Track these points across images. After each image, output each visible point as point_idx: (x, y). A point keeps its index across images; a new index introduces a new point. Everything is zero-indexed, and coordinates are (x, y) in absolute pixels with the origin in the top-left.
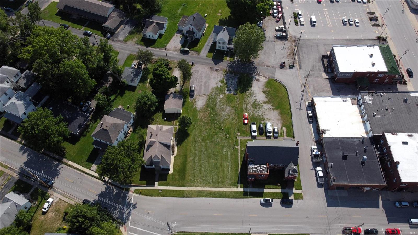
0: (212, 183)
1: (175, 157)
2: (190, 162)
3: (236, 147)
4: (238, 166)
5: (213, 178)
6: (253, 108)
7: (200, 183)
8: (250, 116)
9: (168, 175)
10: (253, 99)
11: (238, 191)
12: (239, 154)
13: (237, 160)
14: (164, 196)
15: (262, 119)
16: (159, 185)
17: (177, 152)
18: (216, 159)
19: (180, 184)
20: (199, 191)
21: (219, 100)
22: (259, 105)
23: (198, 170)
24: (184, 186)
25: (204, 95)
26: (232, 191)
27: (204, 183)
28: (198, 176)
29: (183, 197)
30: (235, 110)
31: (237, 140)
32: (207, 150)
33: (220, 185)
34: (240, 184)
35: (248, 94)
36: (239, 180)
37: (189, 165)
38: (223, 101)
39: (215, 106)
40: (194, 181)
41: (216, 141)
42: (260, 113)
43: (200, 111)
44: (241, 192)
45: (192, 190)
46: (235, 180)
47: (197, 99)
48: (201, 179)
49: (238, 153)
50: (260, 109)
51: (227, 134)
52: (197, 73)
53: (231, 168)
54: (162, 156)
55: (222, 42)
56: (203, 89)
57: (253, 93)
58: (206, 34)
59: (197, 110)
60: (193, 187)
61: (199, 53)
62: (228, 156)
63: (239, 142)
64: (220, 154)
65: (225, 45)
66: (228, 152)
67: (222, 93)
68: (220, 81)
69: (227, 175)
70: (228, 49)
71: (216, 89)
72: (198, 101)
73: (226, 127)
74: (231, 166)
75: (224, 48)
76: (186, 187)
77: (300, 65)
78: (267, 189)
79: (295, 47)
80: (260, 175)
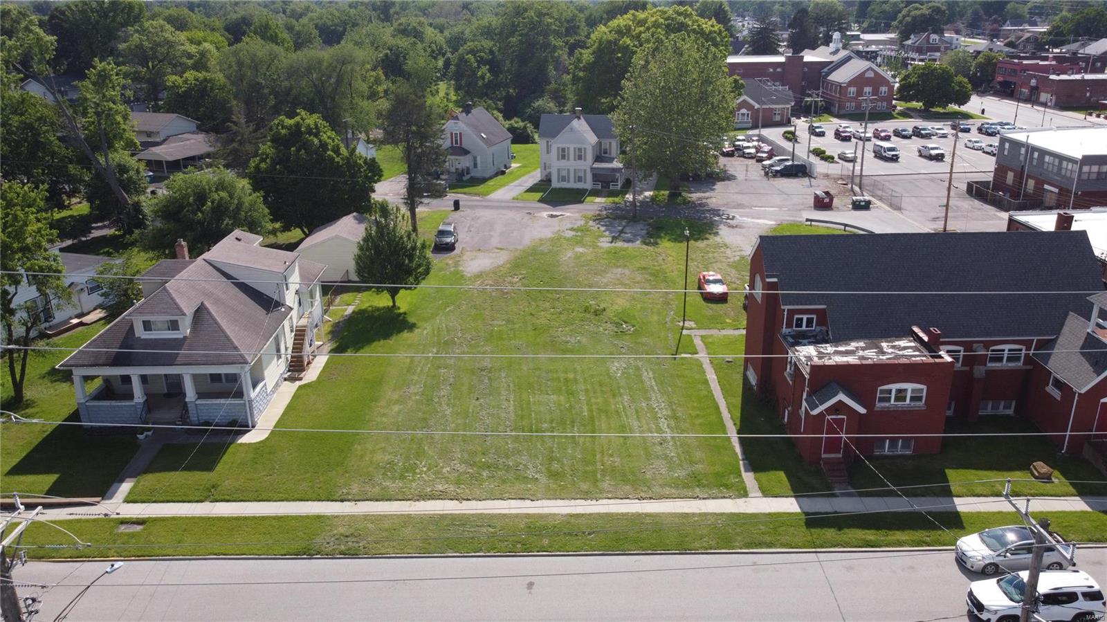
0: (543, 480)
1: (300, 387)
2: (396, 402)
3: (686, 356)
4: (719, 413)
5: (551, 459)
6: (738, 271)
7: (458, 483)
8: (734, 285)
9: (231, 450)
10: (728, 255)
11: (752, 510)
13: (704, 393)
14: (143, 553)
17: (322, 372)
19: (303, 487)
20: (443, 517)
21: (569, 255)
24: (327, 496)
25: (501, 249)
27: (482, 482)
28: (445, 453)
29: (308, 553)
30: (654, 275)
31: (683, 339)
33: (605, 486)
35: (706, 247)
37: (390, 413)
38: (590, 258)
39: (552, 265)
40: (413, 469)
41: (566, 342)
43: (476, 277)
44: (781, 518)
45: (385, 516)
46: (712, 465)
47: (465, 257)
48: (462, 462)
49: (703, 372)
51: (626, 322)
52: (473, 219)
53: (671, 418)
54: (206, 309)
55: (572, 147)
56: (495, 242)
57: (726, 246)
58: (511, 173)
59: (462, 276)
60: (400, 500)
61: (484, 195)
62: (642, 382)
63: (698, 342)
64: (592, 376)
65: (585, 160)
66: (638, 369)
67: (583, 246)
68: (572, 229)
69: (654, 444)
70: (597, 176)
71: (556, 240)
72: (472, 259)
73: (616, 307)
74: (669, 413)
75: (580, 179)
76: (342, 501)
77: (891, 205)
78: (974, 496)
79: (850, 186)
80: (894, 387)
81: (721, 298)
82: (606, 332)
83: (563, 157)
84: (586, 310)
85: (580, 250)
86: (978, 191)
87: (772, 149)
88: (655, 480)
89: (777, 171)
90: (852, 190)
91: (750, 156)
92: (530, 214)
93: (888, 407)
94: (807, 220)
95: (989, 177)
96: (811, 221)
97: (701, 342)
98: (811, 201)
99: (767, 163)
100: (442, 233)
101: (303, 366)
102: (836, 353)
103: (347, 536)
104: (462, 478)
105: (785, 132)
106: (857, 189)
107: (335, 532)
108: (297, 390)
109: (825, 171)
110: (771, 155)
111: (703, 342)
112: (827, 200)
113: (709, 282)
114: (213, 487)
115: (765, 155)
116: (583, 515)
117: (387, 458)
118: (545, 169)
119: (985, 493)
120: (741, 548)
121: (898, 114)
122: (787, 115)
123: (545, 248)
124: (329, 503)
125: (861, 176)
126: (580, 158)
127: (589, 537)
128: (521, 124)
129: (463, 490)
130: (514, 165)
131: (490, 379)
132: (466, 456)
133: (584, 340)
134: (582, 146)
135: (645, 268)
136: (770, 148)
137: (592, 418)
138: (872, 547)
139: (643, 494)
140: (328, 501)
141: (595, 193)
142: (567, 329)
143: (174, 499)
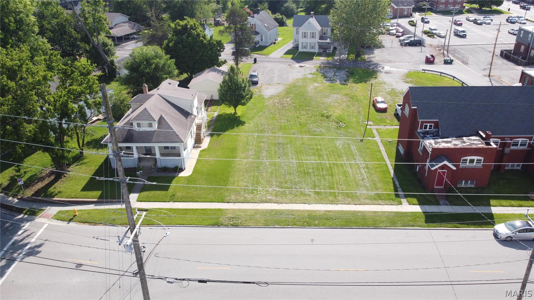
0: (313, 195)
1: (201, 151)
2: (244, 158)
3: (370, 139)
5: (315, 186)
6: (391, 96)
7: (276, 196)
8: (390, 103)
10: (386, 88)
11: (404, 211)
12: (382, 149)
13: (379, 157)
16: (140, 200)
17: (209, 144)
18: (320, 156)
20: (272, 211)
21: (311, 88)
23: (267, 172)
24: (222, 200)
25: (279, 84)
26: (383, 212)
27: (286, 195)
29: (217, 225)
31: (368, 130)
33: (339, 198)
34: (406, 197)
35: (375, 84)
37: (242, 163)
38: (321, 89)
39: (304, 93)
40: (256, 189)
41: (315, 131)
43: (270, 98)
44: (414, 214)
45: (248, 210)
46: (385, 191)
47: (263, 88)
48: (277, 186)
49: (378, 146)
51: (341, 122)
52: (264, 68)
53: (366, 168)
54: (163, 118)
55: (309, 32)
56: (276, 80)
57: (384, 83)
58: (278, 43)
59: (263, 98)
60: (253, 203)
61: (267, 55)
62: (351, 151)
63: (375, 132)
64: (328, 148)
65: (315, 38)
66: (348, 144)
67: (317, 83)
68: (311, 74)
69: (359, 180)
70: (321, 46)
71: (305, 79)
72: (267, 89)
73: (336, 114)
74: (365, 166)
75: (312, 48)
76: (228, 203)
77: (463, 62)
78: (502, 206)
79: (442, 51)
80: (469, 158)
81: (384, 110)
82: (333, 126)
83: (305, 37)
84: (323, 116)
85: (316, 85)
86: (506, 55)
87: (404, 31)
88: (360, 196)
89: (407, 43)
90: (443, 53)
91: (393, 34)
92: (290, 65)
93: (466, 167)
94: (423, 70)
95: (512, 47)
96: (425, 70)
97: (376, 132)
98: (424, 59)
99: (402, 38)
100: (252, 76)
101: (201, 141)
102: (443, 142)
103: (233, 218)
104: (277, 193)
105: (410, 21)
106: (445, 52)
107: (228, 216)
108: (200, 152)
109: (430, 43)
110: (403, 34)
111: (377, 132)
112: (432, 59)
113: (378, 102)
114: (173, 196)
115: (400, 34)
116: (331, 211)
117: (244, 184)
118: (295, 42)
119: (507, 205)
120: (400, 227)
121: (466, 11)
122: (410, 12)
123: (300, 83)
124: (223, 203)
125: (448, 46)
126: (313, 37)
127: (335, 221)
128: (280, 17)
129: (279, 199)
130: (279, 39)
131: (283, 148)
132: (278, 183)
133: (323, 130)
134: (314, 31)
135: (347, 95)
136: (403, 30)
137: (331, 167)
138: (457, 227)
139: (356, 203)
140: (222, 202)
141: (319, 54)
142: (315, 125)
143: (157, 200)
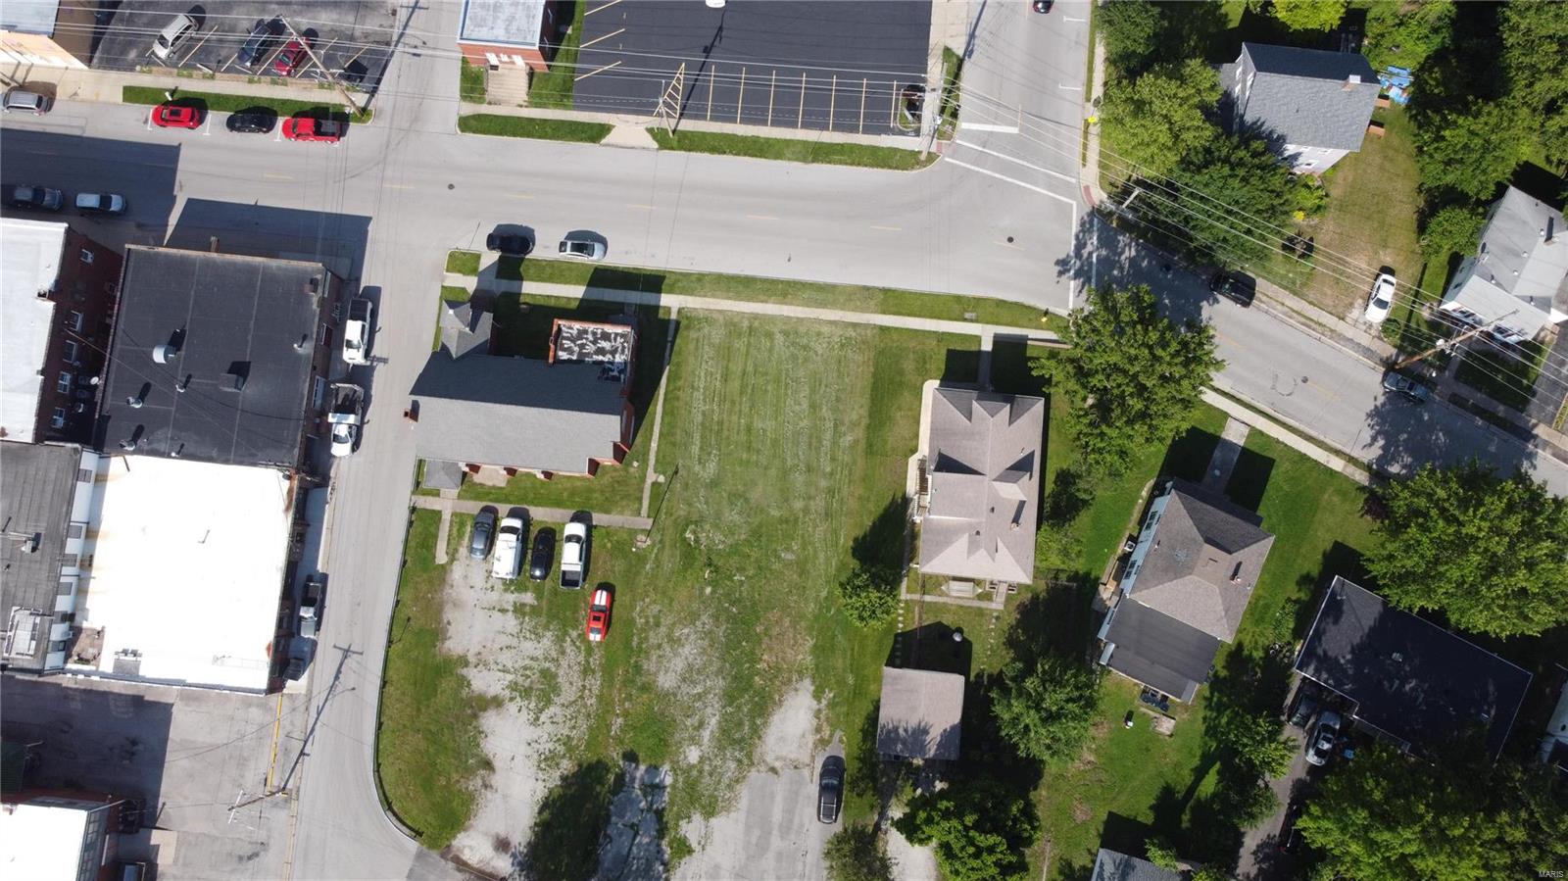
1: (914, 451)
2: (854, 425)
3: (662, 479)
4: (666, 394)
5: (770, 350)
6: (555, 676)
8: (574, 634)
9: (942, 373)
10: (549, 727)
11: (681, 297)
12: (654, 445)
13: (666, 420)
14: (958, 299)
15: (524, 614)
16: (978, 339)
17: (906, 472)
18: (749, 429)
19: (895, 336)
21: (708, 732)
22: (526, 693)
23: (826, 386)
24: (883, 329)
25: (773, 770)
26: (705, 296)
27: (807, 333)
28: (826, 362)
29: (886, 291)
30: (638, 668)
31: (655, 513)
32: (785, 473)
33: (746, 324)
34: (669, 321)
35: (564, 756)
36: (670, 339)
37: (857, 410)
38: (689, 722)
39: (729, 698)
41: (740, 513)
42: (529, 647)
43: (800, 673)
44: (671, 291)
45: (853, 310)
46: (688, 336)
47: (811, 745)
49: (658, 452)
50: (525, 668)
111: (642, 504)
